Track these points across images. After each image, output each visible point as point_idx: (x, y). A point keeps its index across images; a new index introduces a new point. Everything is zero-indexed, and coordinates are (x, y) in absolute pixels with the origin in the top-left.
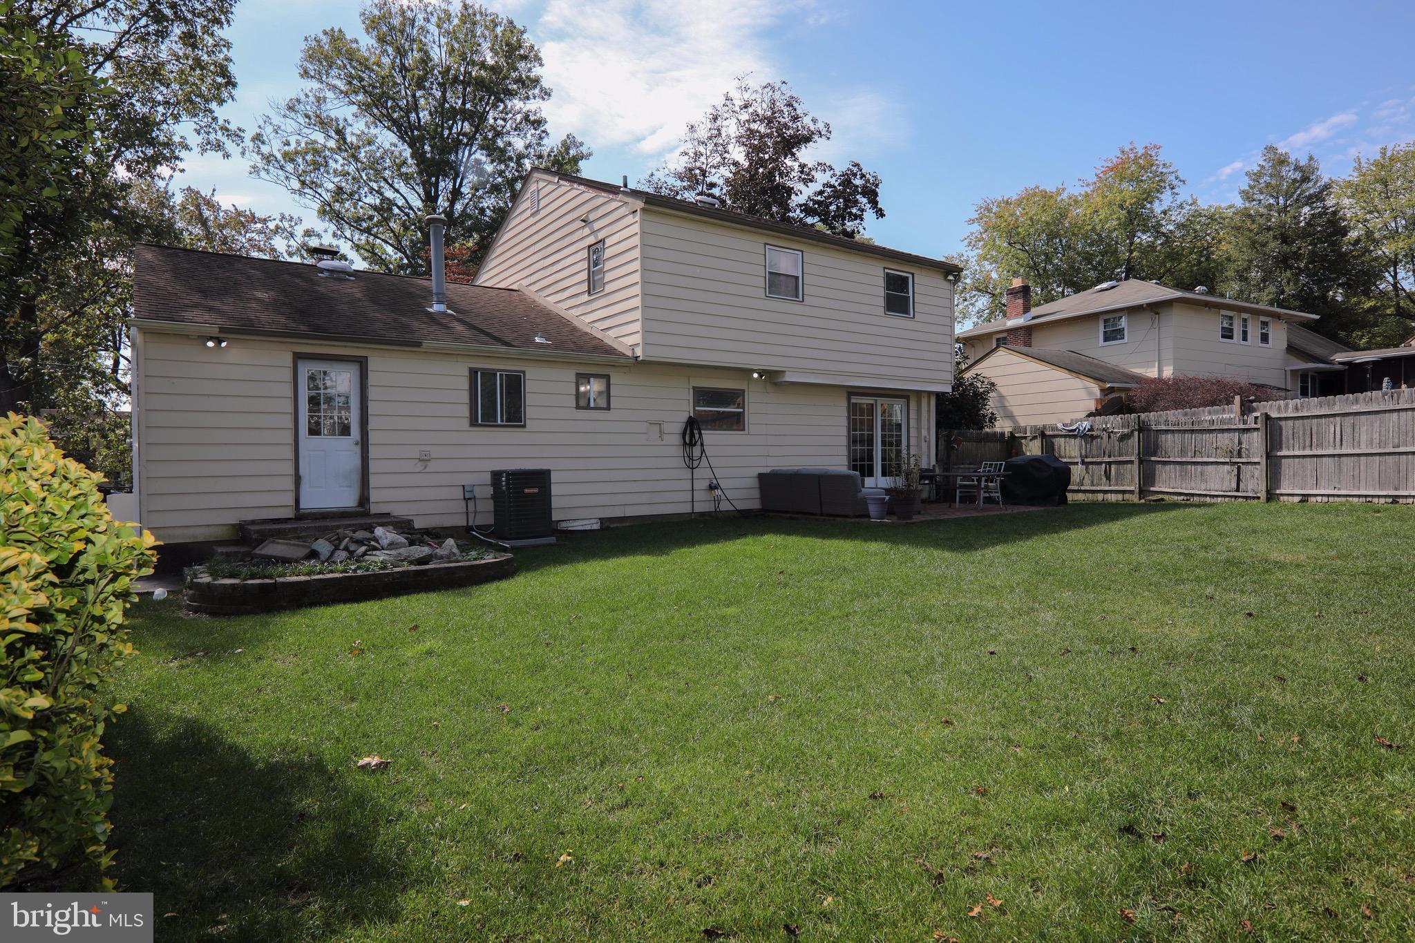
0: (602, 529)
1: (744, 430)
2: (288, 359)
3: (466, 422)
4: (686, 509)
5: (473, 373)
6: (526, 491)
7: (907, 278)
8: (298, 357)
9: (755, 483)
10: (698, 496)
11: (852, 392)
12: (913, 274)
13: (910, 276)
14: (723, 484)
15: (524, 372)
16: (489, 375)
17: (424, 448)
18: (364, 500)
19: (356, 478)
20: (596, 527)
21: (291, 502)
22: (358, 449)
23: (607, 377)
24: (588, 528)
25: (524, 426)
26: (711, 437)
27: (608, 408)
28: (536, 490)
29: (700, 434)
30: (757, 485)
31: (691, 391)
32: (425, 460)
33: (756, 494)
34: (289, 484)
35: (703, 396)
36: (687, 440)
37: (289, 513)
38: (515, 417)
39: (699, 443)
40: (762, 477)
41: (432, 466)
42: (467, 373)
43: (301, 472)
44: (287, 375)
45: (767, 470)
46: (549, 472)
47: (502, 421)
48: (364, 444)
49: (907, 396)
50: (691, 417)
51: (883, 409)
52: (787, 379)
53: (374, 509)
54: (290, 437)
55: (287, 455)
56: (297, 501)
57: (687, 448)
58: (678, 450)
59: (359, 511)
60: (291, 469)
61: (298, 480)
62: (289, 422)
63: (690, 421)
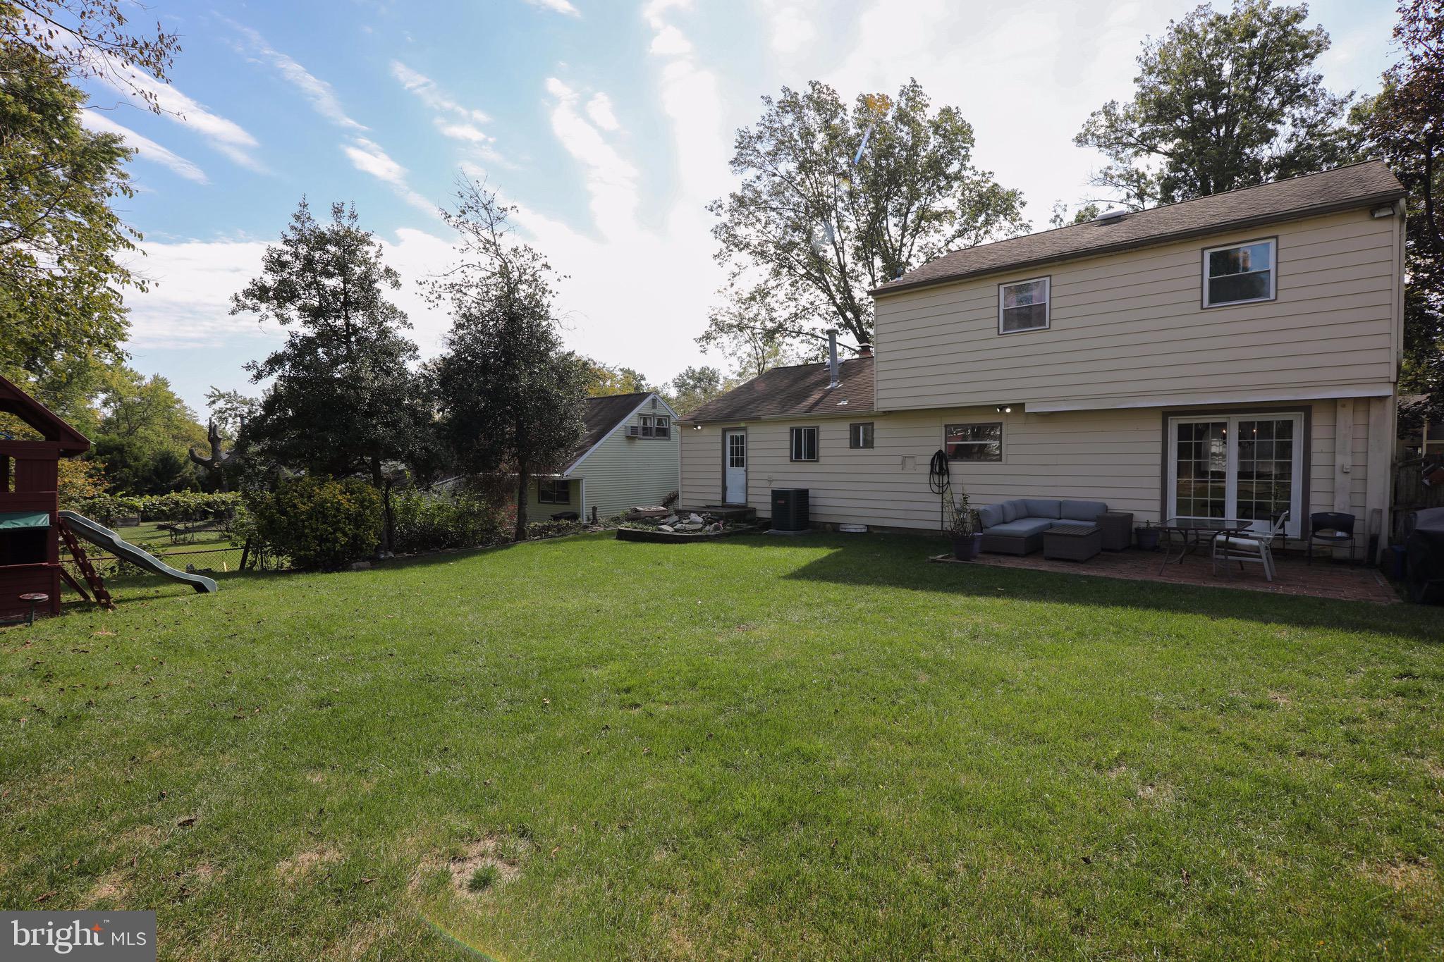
0: (869, 533)
1: (1000, 459)
2: (720, 432)
3: (788, 459)
4: (937, 526)
5: (792, 430)
6: (779, 502)
8: (724, 431)
10: (947, 517)
11: (1167, 413)
15: (818, 427)
16: (798, 431)
17: (770, 473)
18: (747, 500)
19: (744, 488)
20: (863, 531)
21: (719, 497)
22: (746, 474)
23: (873, 424)
24: (859, 531)
25: (817, 461)
26: (957, 467)
27: (872, 446)
28: (784, 502)
29: (947, 465)
31: (943, 429)
32: (771, 479)
34: (720, 490)
35: (954, 432)
36: (936, 470)
37: (719, 504)
38: (812, 454)
39: (947, 472)
41: (774, 483)
42: (788, 430)
43: (728, 484)
44: (720, 439)
46: (807, 491)
47: (805, 458)
48: (747, 471)
49: (1306, 407)
50: (940, 451)
51: (1245, 429)
52: (1027, 411)
53: (750, 505)
54: (720, 468)
55: (720, 476)
56: (724, 498)
57: (936, 477)
58: (926, 479)
59: (744, 507)
60: (720, 483)
61: (724, 488)
62: (720, 461)
63: (940, 455)
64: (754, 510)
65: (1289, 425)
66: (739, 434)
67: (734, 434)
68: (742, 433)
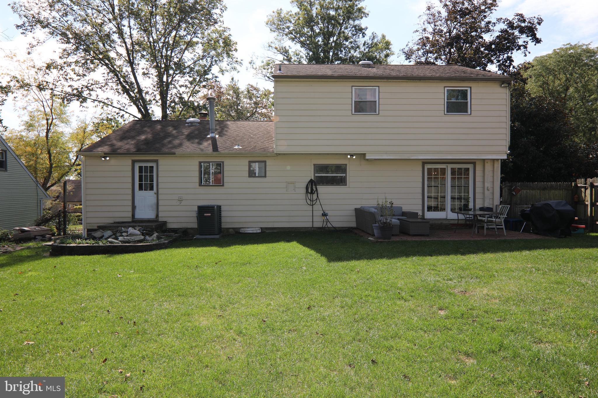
0: (262, 232)
1: (346, 185)
2: (130, 162)
3: (198, 184)
4: (309, 225)
5: (200, 163)
6: (205, 215)
7: (467, 90)
8: (134, 162)
9: (354, 213)
10: (315, 219)
11: (425, 162)
12: (471, 88)
13: (469, 89)
14: (329, 213)
15: (223, 162)
16: (207, 164)
17: (179, 195)
18: (157, 216)
19: (155, 207)
20: (259, 231)
21: (130, 215)
22: (156, 196)
23: (265, 162)
24: (255, 232)
25: (223, 185)
26: (322, 189)
27: (265, 176)
28: (210, 215)
29: (316, 188)
30: (354, 214)
31: (313, 166)
32: (180, 200)
33: (354, 219)
34: (130, 209)
35: (319, 168)
36: (310, 191)
37: (130, 220)
38: (219, 182)
39: (316, 192)
40: (356, 210)
41: (183, 203)
42: (198, 164)
43: (136, 203)
44: (130, 168)
45: (358, 207)
47: (212, 184)
48: (157, 194)
49: (473, 162)
50: (311, 179)
51: (453, 171)
52: (367, 158)
53: (160, 219)
54: (130, 192)
55: (130, 197)
56: (133, 215)
57: (309, 195)
58: (304, 196)
59: (156, 220)
60: (130, 203)
61: (134, 207)
62: (130, 186)
63: (311, 181)
64: (165, 223)
65: (468, 169)
66: (149, 165)
67: (143, 165)
68: (154, 165)
